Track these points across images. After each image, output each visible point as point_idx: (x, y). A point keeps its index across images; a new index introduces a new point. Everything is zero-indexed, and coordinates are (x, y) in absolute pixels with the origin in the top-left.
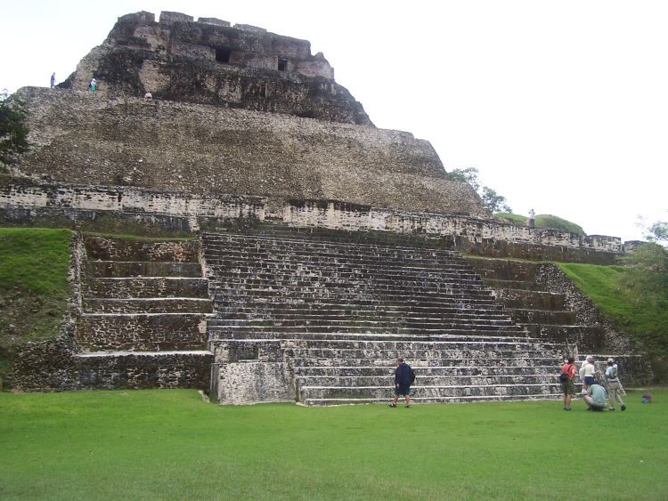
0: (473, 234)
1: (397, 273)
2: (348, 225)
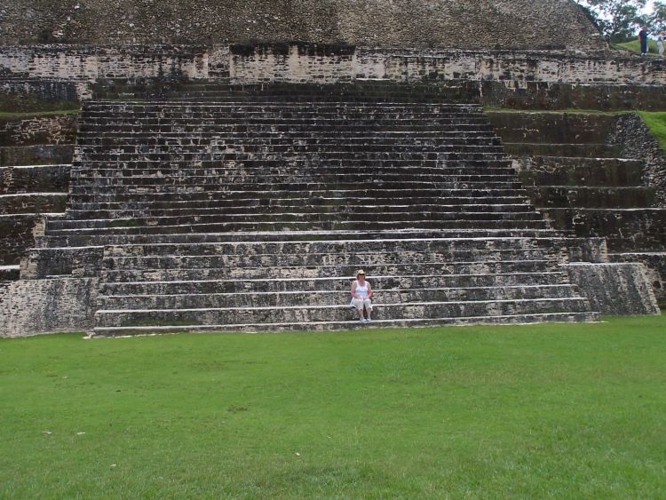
0: (521, 77)
1: (363, 142)
2: (321, 77)
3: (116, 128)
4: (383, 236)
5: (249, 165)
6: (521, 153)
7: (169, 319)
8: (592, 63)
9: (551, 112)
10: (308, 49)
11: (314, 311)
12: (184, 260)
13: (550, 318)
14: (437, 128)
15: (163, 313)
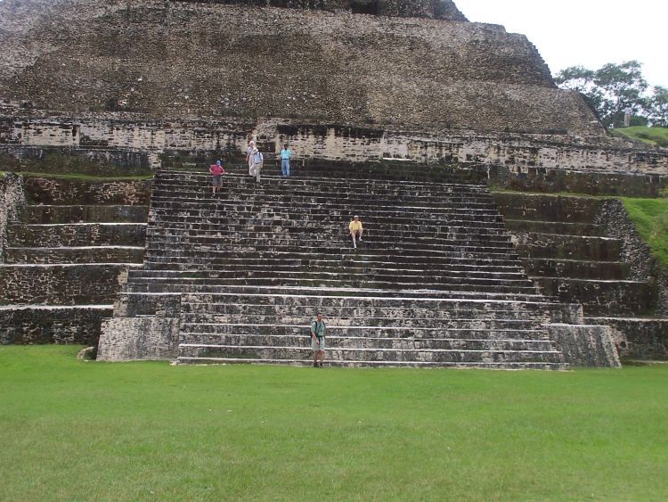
0: (523, 162)
1: (388, 215)
2: (353, 156)
3: (183, 195)
4: (402, 295)
5: (293, 230)
6: (520, 229)
7: (235, 353)
8: (585, 153)
9: (547, 195)
10: (344, 132)
11: (346, 353)
12: (245, 308)
13: (531, 366)
14: (449, 205)
15: (231, 348)
